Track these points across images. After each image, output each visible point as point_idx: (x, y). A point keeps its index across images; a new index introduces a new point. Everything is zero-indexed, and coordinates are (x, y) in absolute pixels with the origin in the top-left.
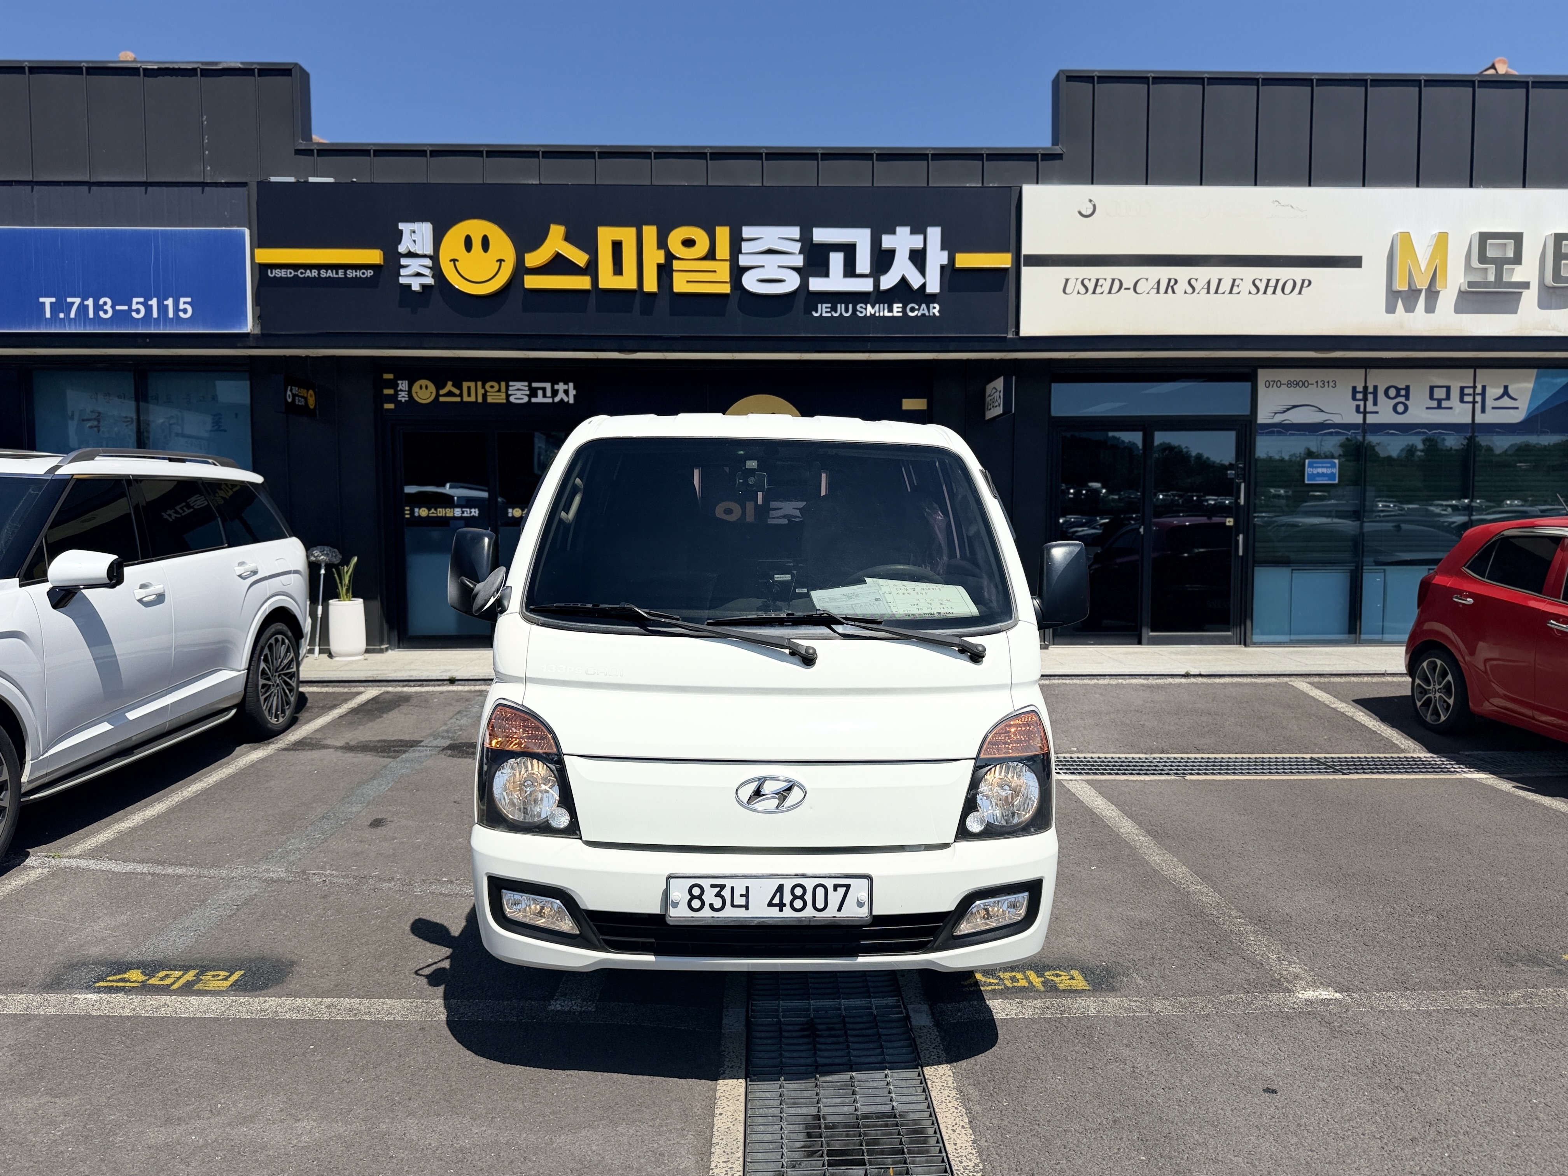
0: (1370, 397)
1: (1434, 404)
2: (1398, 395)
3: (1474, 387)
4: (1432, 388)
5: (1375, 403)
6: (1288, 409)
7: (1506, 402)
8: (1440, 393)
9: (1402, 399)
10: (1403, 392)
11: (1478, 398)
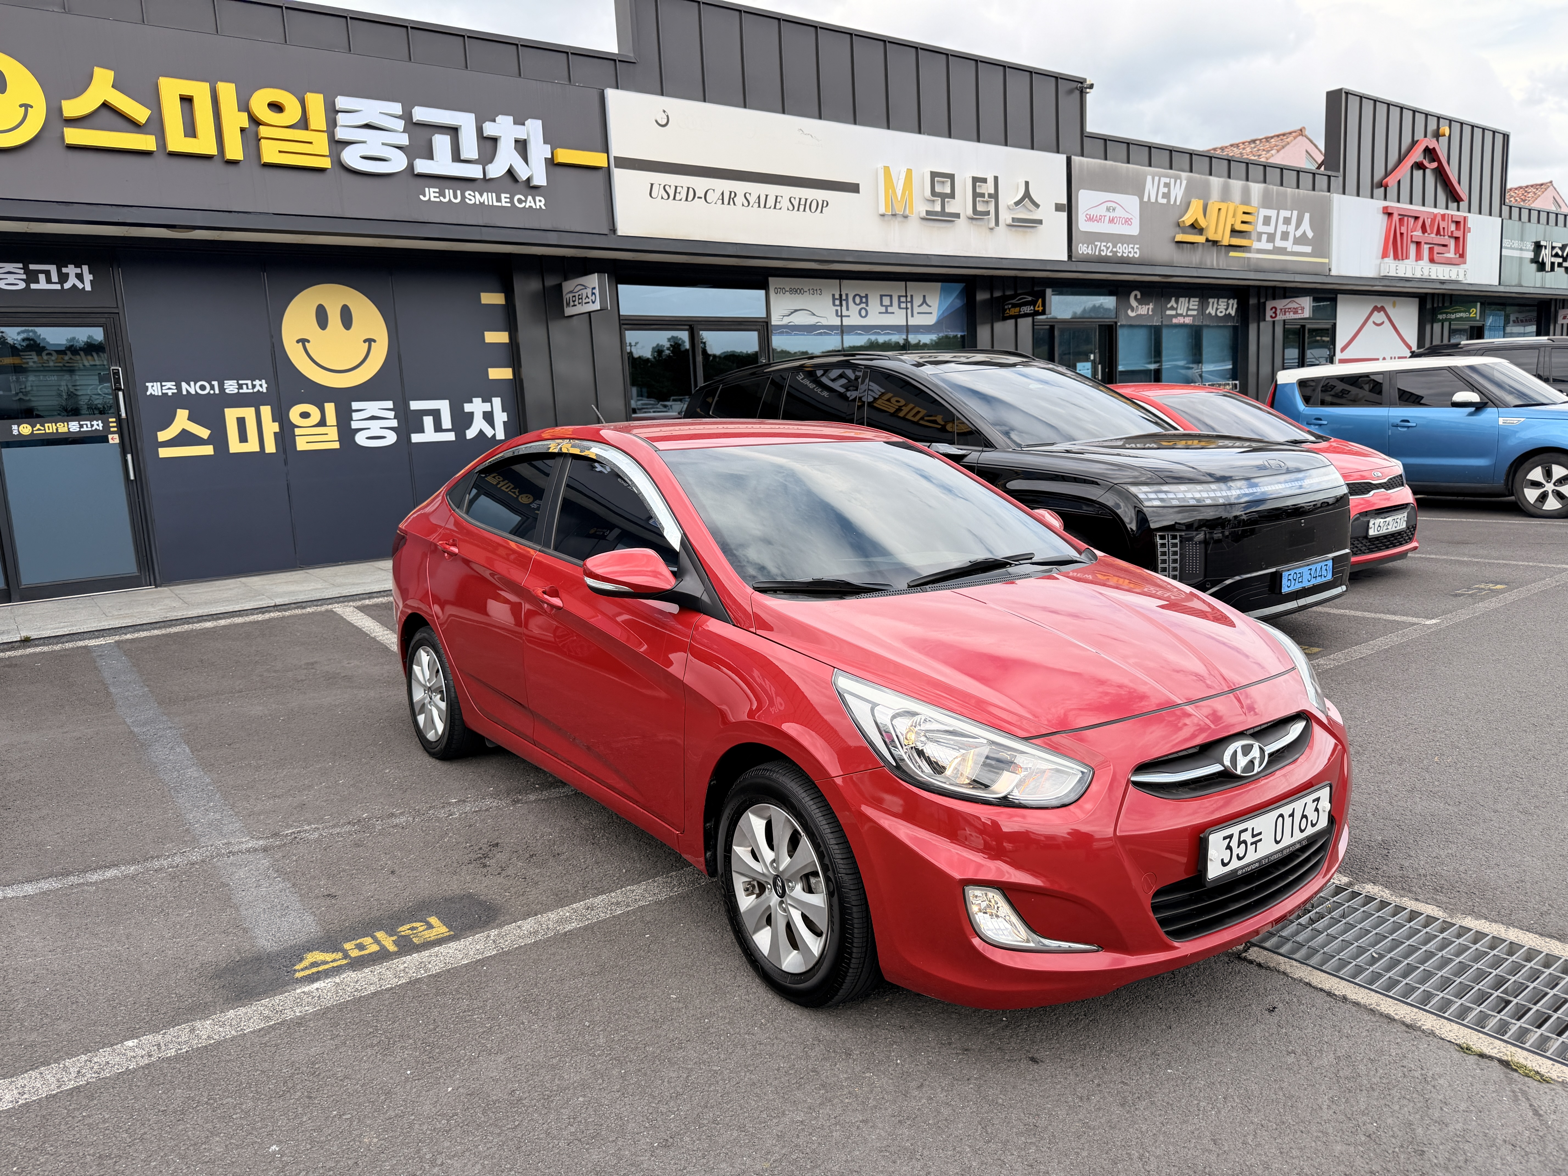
0: (844, 303)
1: (883, 309)
2: (861, 302)
3: (906, 296)
4: (881, 296)
5: (848, 309)
6: (792, 313)
7: (924, 308)
8: (886, 301)
9: (863, 305)
10: (864, 300)
11: (909, 305)
